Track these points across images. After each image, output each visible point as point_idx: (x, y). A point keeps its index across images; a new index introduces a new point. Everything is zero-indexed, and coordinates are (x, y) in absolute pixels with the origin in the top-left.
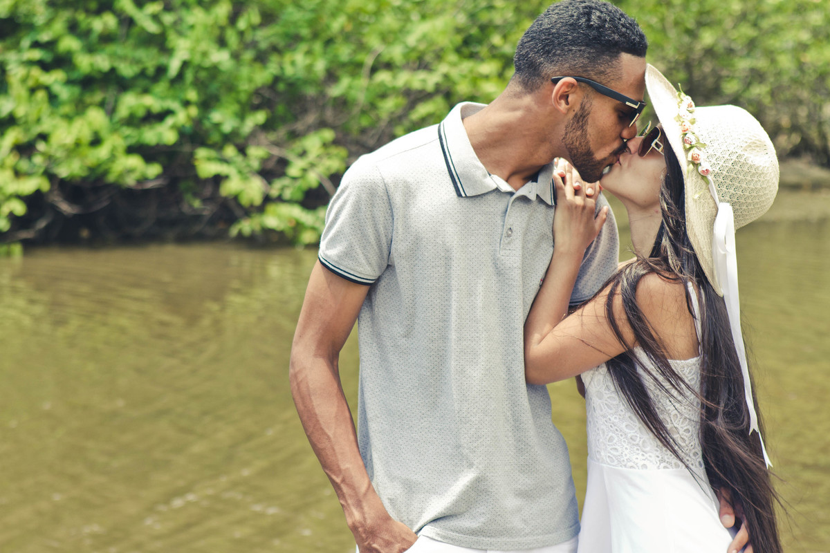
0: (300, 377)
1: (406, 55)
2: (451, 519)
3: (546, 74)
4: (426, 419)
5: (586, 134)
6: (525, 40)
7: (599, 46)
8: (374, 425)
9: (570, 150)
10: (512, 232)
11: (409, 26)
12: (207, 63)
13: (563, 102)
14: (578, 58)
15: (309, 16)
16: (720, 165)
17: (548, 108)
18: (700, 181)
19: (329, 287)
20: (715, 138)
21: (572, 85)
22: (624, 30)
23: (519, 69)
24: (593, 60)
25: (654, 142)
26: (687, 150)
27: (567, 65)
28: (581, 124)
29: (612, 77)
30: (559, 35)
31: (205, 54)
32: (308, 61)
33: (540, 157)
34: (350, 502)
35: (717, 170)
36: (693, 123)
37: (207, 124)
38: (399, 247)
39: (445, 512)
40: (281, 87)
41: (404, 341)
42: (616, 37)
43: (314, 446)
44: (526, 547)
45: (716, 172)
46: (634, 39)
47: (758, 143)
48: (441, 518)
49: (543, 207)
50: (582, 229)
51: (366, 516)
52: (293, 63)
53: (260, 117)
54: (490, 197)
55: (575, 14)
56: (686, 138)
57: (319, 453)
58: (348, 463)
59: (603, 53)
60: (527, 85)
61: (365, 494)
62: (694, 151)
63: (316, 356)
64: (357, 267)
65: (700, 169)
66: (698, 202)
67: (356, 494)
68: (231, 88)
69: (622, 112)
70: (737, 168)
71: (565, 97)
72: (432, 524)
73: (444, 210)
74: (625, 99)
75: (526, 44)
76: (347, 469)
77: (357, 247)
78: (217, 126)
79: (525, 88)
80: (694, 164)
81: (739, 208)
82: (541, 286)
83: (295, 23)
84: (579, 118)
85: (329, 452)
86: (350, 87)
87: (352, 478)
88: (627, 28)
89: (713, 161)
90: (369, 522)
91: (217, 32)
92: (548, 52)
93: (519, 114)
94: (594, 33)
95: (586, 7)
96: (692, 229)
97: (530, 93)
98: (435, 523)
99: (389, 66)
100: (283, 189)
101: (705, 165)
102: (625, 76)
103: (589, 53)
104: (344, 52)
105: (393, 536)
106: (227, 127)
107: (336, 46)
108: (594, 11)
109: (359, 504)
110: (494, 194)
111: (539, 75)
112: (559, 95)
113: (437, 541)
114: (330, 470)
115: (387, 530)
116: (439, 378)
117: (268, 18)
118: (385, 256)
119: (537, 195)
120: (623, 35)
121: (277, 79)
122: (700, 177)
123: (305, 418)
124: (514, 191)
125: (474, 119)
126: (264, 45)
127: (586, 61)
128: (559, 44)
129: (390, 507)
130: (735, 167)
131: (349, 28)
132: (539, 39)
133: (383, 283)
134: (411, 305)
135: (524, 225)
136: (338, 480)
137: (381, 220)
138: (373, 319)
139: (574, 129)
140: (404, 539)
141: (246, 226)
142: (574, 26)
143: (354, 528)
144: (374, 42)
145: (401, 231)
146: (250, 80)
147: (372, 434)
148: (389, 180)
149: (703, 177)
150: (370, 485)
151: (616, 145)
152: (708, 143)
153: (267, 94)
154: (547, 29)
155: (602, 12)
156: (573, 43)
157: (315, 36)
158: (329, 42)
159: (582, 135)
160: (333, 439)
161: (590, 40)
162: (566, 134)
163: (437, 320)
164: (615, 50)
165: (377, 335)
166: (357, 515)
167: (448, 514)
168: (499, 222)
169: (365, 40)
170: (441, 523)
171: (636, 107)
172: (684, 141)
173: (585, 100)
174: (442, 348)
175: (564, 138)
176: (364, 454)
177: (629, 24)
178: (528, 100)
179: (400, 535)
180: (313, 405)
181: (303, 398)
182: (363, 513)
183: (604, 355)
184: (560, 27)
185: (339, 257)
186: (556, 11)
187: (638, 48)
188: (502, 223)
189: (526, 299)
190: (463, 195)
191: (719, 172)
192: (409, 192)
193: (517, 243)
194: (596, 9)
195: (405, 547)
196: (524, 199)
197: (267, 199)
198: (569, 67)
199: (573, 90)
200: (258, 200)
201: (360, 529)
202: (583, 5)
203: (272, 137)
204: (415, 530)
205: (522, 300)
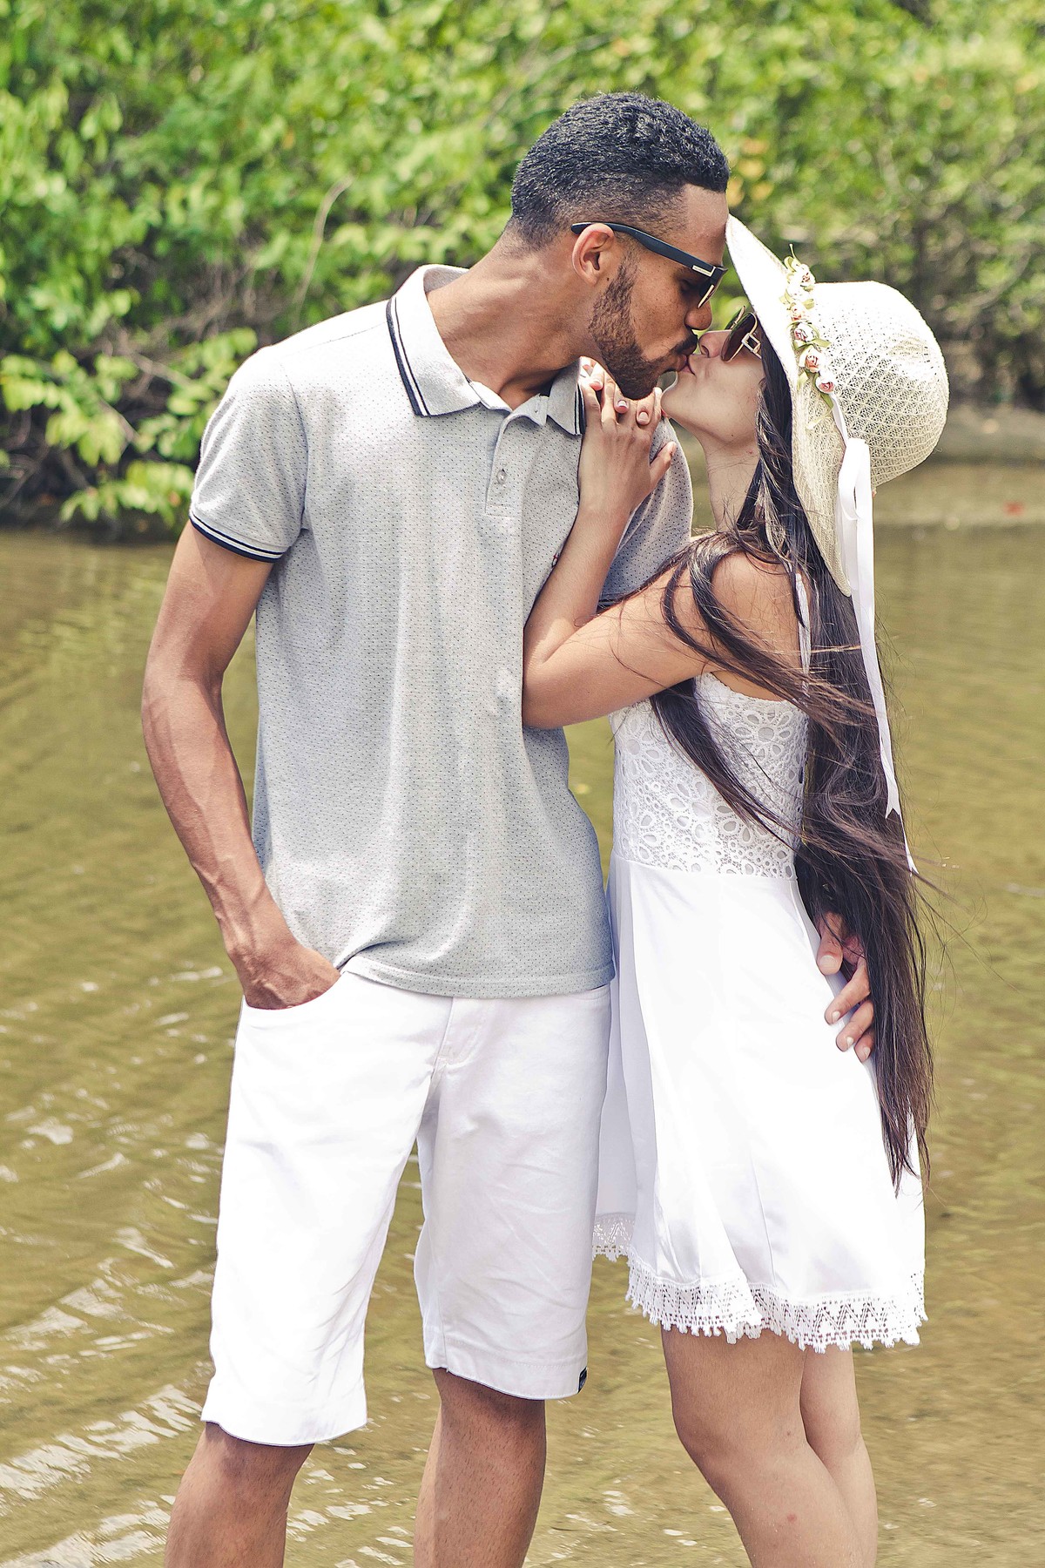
0: (156, 714)
1: (393, 196)
2: (396, 947)
3: (562, 218)
4: (356, 783)
5: (628, 319)
6: (529, 163)
7: (650, 174)
8: (276, 793)
9: (603, 345)
10: (505, 475)
11: (400, 144)
12: (23, 198)
13: (590, 264)
14: (615, 192)
15: (216, 116)
16: (852, 376)
17: (566, 276)
18: (818, 401)
19: (204, 564)
20: (845, 333)
21: (606, 237)
22: (690, 146)
23: (518, 211)
24: (639, 195)
25: (746, 337)
26: (799, 351)
27: (597, 204)
28: (619, 301)
29: (669, 225)
30: (583, 155)
31: (20, 182)
32: (212, 200)
33: (553, 357)
34: (230, 914)
35: (845, 385)
36: (809, 306)
37: (23, 311)
38: (317, 497)
39: (387, 935)
40: (161, 247)
41: (329, 655)
42: (677, 159)
43: (175, 823)
44: (519, 993)
45: (844, 388)
46: (707, 163)
47: (914, 342)
48: (378, 945)
49: (558, 437)
50: (626, 477)
51: (257, 937)
52: (184, 204)
53: (122, 302)
54: (469, 418)
55: (611, 120)
56: (797, 330)
57: (184, 836)
58: (230, 850)
59: (655, 184)
60: (531, 236)
61: (255, 902)
62: (810, 352)
63: (182, 677)
64: (248, 531)
65: (819, 382)
66: (814, 435)
67: (241, 902)
68: (68, 247)
69: (686, 282)
70: (879, 381)
71: (594, 256)
72: (364, 954)
73: (391, 437)
74: (689, 261)
75: (530, 170)
76: (228, 861)
77: (249, 497)
78: (42, 314)
79: (528, 241)
80: (809, 373)
81: (880, 448)
82: (554, 567)
83: (189, 131)
84: (617, 292)
85: (199, 834)
86: (288, 252)
87: (234, 876)
88: (696, 144)
89: (841, 369)
90: (260, 947)
91: (43, 141)
92: (567, 182)
93: (518, 283)
94: (642, 150)
95: (628, 109)
96: (803, 477)
97: (535, 250)
98: (369, 953)
99: (363, 216)
100: (158, 437)
101: (827, 376)
102: (691, 224)
103: (633, 184)
104: (280, 187)
105: (298, 972)
106: (59, 320)
107: (264, 174)
108: (641, 115)
109: (245, 919)
110: (475, 413)
111: (551, 220)
112: (583, 254)
113: (372, 981)
114: (201, 863)
115: (289, 961)
116: (379, 715)
117: (140, 118)
118: (296, 514)
119: (548, 416)
120: (688, 155)
121: (153, 234)
122: (818, 396)
123: (163, 779)
124: (510, 409)
125: (444, 294)
126: (131, 169)
127: (628, 198)
128: (584, 169)
129: (298, 925)
130: (876, 380)
131: (289, 142)
132: (551, 161)
133: (295, 562)
134: (339, 595)
135: (527, 466)
136: (212, 879)
137: (287, 453)
138: (280, 620)
139: (608, 310)
140: (317, 977)
141: (90, 502)
142: (608, 140)
143: (236, 958)
144: (335, 170)
145: (320, 470)
146: (105, 232)
147: (272, 807)
148: (300, 388)
149: (823, 395)
150: (264, 887)
151: (680, 337)
152: (833, 340)
153: (134, 259)
154: (564, 144)
155: (654, 117)
156: (607, 167)
157: (227, 155)
158: (253, 166)
159: (621, 321)
160: (205, 813)
161: (634, 162)
162: (595, 318)
163: (376, 619)
164: (676, 180)
165: (287, 647)
166: (241, 936)
167: (391, 939)
168: (484, 459)
169: (318, 165)
170: (379, 952)
171: (710, 274)
172: (795, 335)
173: (627, 262)
174: (385, 665)
175: (592, 325)
176: (260, 842)
177: (699, 137)
178: (532, 262)
179: (310, 970)
180: (175, 758)
181: (159, 746)
182: (251, 934)
183: (654, 685)
184: (585, 141)
185: (219, 513)
186: (580, 115)
187: (713, 176)
188: (489, 461)
189: (530, 587)
190: (424, 413)
191: (849, 387)
192: (333, 409)
193: (516, 495)
194: (644, 112)
195: (319, 990)
196: (526, 423)
197: (130, 454)
198: (601, 207)
199: (607, 245)
200: (113, 456)
201: (246, 959)
202: (624, 105)
203: (143, 339)
204: (337, 963)
205: (522, 587)
